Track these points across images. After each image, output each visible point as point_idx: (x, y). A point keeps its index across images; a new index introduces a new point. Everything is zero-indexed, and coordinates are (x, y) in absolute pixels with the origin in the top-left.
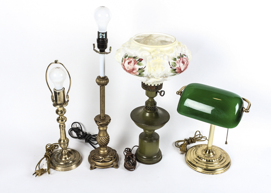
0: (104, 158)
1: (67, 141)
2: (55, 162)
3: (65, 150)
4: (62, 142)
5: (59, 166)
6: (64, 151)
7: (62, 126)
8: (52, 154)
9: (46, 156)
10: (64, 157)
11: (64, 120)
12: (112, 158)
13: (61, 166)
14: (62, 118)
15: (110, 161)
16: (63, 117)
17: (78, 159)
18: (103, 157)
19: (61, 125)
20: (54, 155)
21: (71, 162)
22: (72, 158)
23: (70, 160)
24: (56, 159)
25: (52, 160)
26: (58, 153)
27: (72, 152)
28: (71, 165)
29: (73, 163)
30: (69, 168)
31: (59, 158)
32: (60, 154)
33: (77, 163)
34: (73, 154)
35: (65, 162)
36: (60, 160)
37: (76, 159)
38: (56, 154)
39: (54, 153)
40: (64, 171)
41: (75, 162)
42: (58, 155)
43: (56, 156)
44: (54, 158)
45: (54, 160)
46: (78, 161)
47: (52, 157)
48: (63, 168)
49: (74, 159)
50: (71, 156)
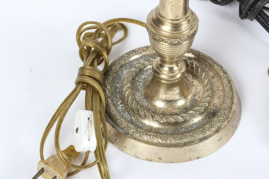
1: (191, 28)
2: (126, 115)
3: (171, 63)
4: (166, 28)
5: (145, 138)
6: (166, 69)
8: (106, 72)
9: (81, 84)
10: (163, 94)
13: (156, 141)
17: (228, 102)
20: (118, 77)
21: (197, 119)
22: (199, 97)
23: (193, 111)
24: (129, 101)
25: (110, 102)
26: (134, 69)
27: (198, 68)
28: (201, 136)
29: (212, 127)
30: (192, 148)
31: (141, 95)
32: (142, 72)
33: (226, 123)
34: (204, 78)
35: (172, 118)
36: (145, 103)
37: (216, 101)
38: (125, 72)
39: (116, 67)
40: (171, 162)
41: (219, 118)
42: (133, 79)
43: (129, 85)
44: (120, 94)
45: (119, 104)
46: (228, 116)
47: (108, 87)
48: (165, 148)
49: (209, 103)
50: (194, 85)
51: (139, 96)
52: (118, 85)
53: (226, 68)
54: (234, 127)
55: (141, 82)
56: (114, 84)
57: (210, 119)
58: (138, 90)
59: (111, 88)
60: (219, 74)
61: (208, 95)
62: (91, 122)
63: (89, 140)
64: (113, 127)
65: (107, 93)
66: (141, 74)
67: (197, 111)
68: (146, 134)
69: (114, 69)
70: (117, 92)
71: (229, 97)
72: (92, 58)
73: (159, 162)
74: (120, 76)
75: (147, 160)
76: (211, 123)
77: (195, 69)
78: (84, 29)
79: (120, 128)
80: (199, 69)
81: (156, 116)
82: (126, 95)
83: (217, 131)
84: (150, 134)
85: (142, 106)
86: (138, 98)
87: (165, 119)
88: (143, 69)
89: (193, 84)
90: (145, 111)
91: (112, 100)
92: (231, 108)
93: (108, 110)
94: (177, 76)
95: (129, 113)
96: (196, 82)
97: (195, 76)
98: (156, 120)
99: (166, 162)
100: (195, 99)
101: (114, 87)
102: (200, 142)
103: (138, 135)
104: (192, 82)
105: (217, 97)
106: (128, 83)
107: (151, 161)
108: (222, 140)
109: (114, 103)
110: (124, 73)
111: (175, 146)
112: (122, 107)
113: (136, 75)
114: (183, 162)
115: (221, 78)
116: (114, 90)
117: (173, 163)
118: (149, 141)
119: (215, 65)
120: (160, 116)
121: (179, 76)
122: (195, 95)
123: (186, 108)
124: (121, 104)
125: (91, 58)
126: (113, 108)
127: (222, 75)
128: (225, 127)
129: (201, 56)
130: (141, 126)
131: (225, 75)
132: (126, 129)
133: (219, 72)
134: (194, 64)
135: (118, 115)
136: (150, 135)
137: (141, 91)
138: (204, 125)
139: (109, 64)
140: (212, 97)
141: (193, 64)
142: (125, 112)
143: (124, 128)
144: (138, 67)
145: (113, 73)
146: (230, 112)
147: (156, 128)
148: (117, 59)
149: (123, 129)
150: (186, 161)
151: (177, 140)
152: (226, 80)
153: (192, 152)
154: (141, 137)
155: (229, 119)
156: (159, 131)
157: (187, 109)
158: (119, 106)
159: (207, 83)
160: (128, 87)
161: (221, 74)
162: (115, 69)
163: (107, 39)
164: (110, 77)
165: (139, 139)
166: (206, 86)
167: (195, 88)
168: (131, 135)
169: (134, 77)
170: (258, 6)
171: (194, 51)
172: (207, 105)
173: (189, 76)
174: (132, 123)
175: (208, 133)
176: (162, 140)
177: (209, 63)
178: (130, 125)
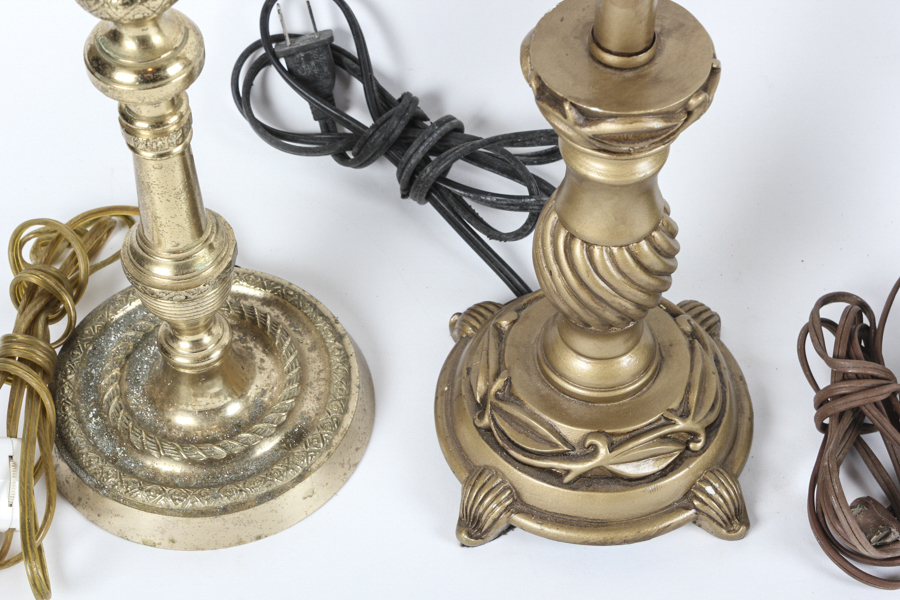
0: (612, 448)
2: (104, 443)
3: (194, 331)
7: (158, 123)
11: (175, 70)
12: (694, 436)
13: (162, 502)
14: (144, 42)
15: (664, 473)
16: (157, 40)
17: (334, 408)
18: (599, 433)
19: (146, 111)
21: (266, 447)
22: (271, 399)
23: (249, 432)
24: (112, 410)
25: (69, 414)
26: (133, 333)
27: (277, 329)
28: (263, 489)
29: (288, 469)
30: (241, 517)
31: (143, 395)
32: (150, 339)
33: (323, 458)
34: (286, 353)
35: (201, 450)
36: (148, 415)
37: (309, 406)
38: (113, 339)
39: (94, 328)
40: (198, 549)
41: (306, 447)
42: (128, 357)
43: (116, 372)
44: (97, 392)
45: (91, 416)
46: (331, 441)
47: (69, 377)
48: (181, 519)
49: (290, 413)
50: (264, 369)
51: (136, 398)
52: (93, 371)
53: (345, 324)
54: (347, 466)
55: (147, 362)
56: (85, 369)
57: (290, 449)
58: (137, 383)
59: (76, 379)
60: (325, 342)
61: (290, 394)
62: (15, 465)
63: (11, 505)
64: (73, 471)
65: (66, 392)
66: (148, 344)
67: (258, 434)
68: (141, 489)
69: (87, 332)
70: (91, 387)
71: (339, 397)
72: (33, 312)
73: (171, 548)
74: (103, 348)
75: (145, 543)
76: (288, 459)
77: (269, 330)
78: (28, 235)
79: (87, 475)
80: (279, 331)
81: (167, 446)
82: (106, 397)
83: (301, 478)
84: (148, 487)
85: (140, 423)
86: (134, 401)
87: (185, 452)
88: (153, 332)
89: (264, 365)
90: (144, 435)
91: (76, 409)
92: (339, 423)
93: (64, 432)
94: (212, 356)
95: (111, 439)
96: (269, 363)
97: (269, 348)
98: (166, 456)
99: (186, 549)
100: (262, 402)
101: (86, 375)
102: (259, 503)
103: (123, 490)
104: (262, 360)
105: (312, 395)
106: (113, 367)
107: (154, 545)
108: (315, 496)
109: (80, 413)
110: (112, 342)
111: (203, 513)
112: (96, 424)
113: (136, 347)
114: (224, 547)
115: (327, 350)
116: (85, 384)
117: (203, 549)
118: (146, 502)
119: (320, 319)
120: (174, 446)
121: (216, 355)
122: (264, 392)
123: (238, 426)
124: (95, 416)
125: (30, 312)
126: (74, 428)
127: (331, 344)
128: (319, 466)
129: (292, 296)
130: (135, 467)
131: (337, 343)
132: (98, 476)
133: (325, 336)
134: (269, 317)
135: (83, 445)
136: (149, 491)
137: (143, 386)
138: (274, 463)
139: (77, 323)
140: (298, 398)
141: (266, 318)
142: (102, 436)
143: (95, 473)
144: (141, 327)
145: (84, 341)
146: (336, 432)
147: (166, 473)
148: (99, 307)
149: (93, 477)
150: (230, 545)
151: (207, 500)
152: (337, 356)
153: (242, 526)
154: (131, 495)
155: (332, 450)
156: (172, 480)
157: (240, 426)
158: (90, 421)
159: (291, 364)
160: (112, 377)
161: (328, 341)
162: (90, 332)
163: (77, 261)
164: (76, 353)
165: (124, 499)
166: (289, 372)
167: (266, 375)
168: (108, 491)
169: (130, 351)
170: (424, 175)
171: (277, 284)
172: (284, 418)
173: (256, 347)
174: (114, 462)
175: (278, 483)
176: (174, 500)
177: (306, 314)
178: (108, 468)
